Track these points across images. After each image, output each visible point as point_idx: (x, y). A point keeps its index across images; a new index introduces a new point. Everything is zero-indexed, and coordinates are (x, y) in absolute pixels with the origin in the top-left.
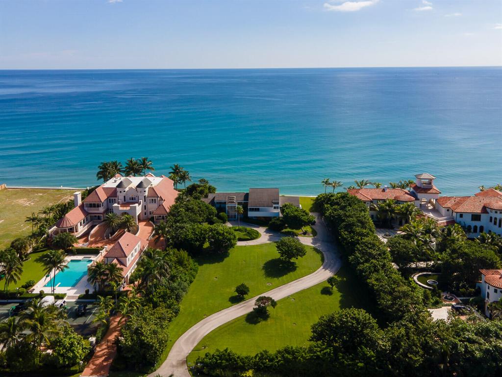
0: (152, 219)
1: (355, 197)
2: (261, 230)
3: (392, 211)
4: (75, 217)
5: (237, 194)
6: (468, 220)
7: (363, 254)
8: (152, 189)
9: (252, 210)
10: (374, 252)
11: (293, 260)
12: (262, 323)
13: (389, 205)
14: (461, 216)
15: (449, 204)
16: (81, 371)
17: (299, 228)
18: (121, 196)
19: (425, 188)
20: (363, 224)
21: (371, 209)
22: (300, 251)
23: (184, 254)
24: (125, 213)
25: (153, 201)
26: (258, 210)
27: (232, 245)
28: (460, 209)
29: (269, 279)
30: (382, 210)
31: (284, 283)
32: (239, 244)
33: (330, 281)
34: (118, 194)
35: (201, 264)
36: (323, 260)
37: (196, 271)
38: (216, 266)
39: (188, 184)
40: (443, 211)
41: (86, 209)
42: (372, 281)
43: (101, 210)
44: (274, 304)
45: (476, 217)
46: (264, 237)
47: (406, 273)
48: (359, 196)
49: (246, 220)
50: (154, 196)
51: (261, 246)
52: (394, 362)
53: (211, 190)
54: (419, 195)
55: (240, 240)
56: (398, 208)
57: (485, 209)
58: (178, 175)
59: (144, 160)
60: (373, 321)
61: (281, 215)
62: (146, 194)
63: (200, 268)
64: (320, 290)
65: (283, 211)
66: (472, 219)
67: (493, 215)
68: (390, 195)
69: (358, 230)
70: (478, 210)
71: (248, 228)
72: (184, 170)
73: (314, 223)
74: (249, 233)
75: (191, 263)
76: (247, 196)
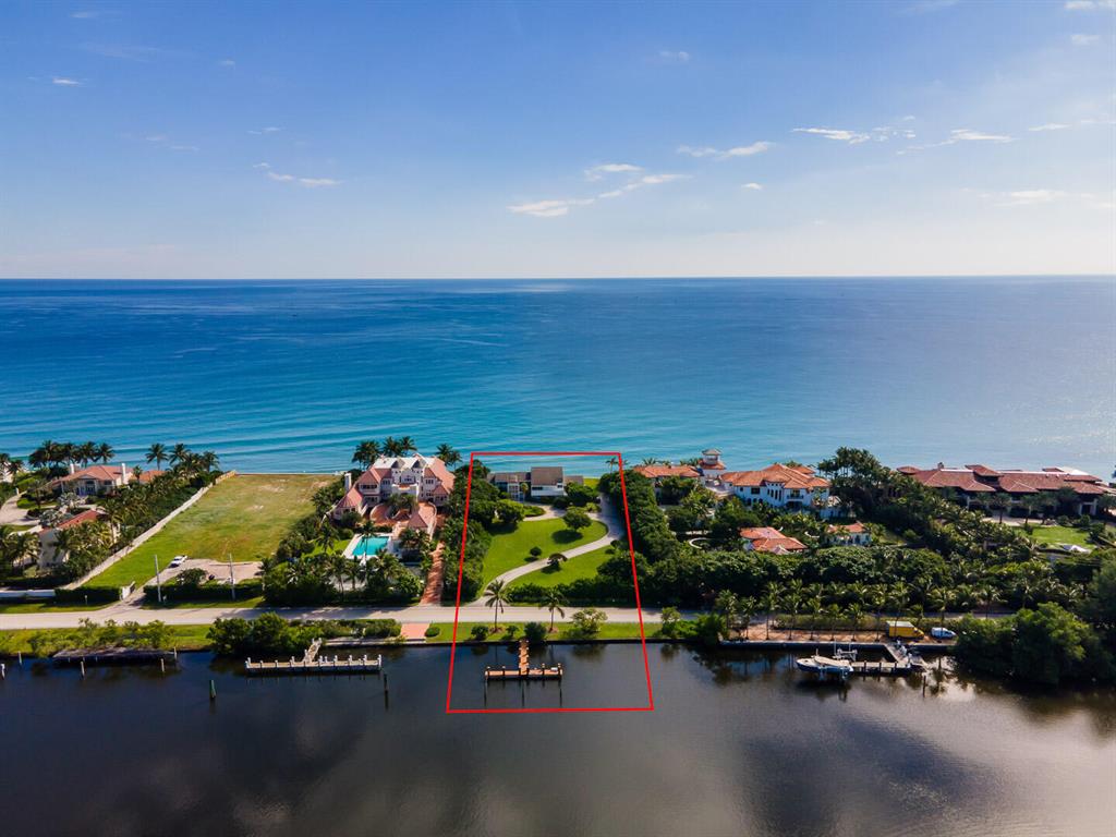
0: (431, 500)
1: (640, 474)
2: (546, 508)
3: (676, 487)
4: (354, 498)
5: (518, 474)
6: (747, 494)
7: (642, 520)
8: (428, 470)
9: (534, 489)
10: (651, 518)
11: (579, 530)
12: (556, 573)
13: (674, 481)
14: (742, 489)
15: (731, 479)
16: (419, 601)
17: (583, 505)
18: (396, 477)
19: (711, 465)
20: (645, 497)
21: (657, 486)
22: (587, 522)
23: (479, 524)
24: (405, 494)
25: (430, 482)
26: (541, 489)
27: (521, 519)
28: (741, 483)
29: (558, 545)
30: (667, 486)
31: (573, 548)
32: (526, 519)
33: (613, 543)
34: (393, 475)
35: (493, 535)
36: (607, 530)
37: (490, 540)
38: (508, 536)
39: (458, 465)
40: (727, 486)
41: (361, 490)
42: (648, 537)
43: (377, 491)
44: (565, 559)
45: (755, 491)
46: (549, 513)
47: (682, 538)
48: (643, 473)
49: (529, 498)
50: (431, 477)
51: (548, 520)
52: (658, 583)
53: (486, 471)
54: (705, 472)
55: (527, 516)
56: (681, 483)
57: (763, 483)
58: (447, 455)
59: (406, 439)
60: (644, 559)
61: (565, 494)
62: (423, 474)
63: (493, 538)
64: (604, 551)
65: (566, 489)
66: (753, 493)
67: (770, 487)
68: (675, 472)
69: (639, 501)
70: (757, 484)
71: (533, 506)
72: (454, 448)
73: (598, 502)
74: (534, 510)
75: (484, 534)
76: (528, 476)
